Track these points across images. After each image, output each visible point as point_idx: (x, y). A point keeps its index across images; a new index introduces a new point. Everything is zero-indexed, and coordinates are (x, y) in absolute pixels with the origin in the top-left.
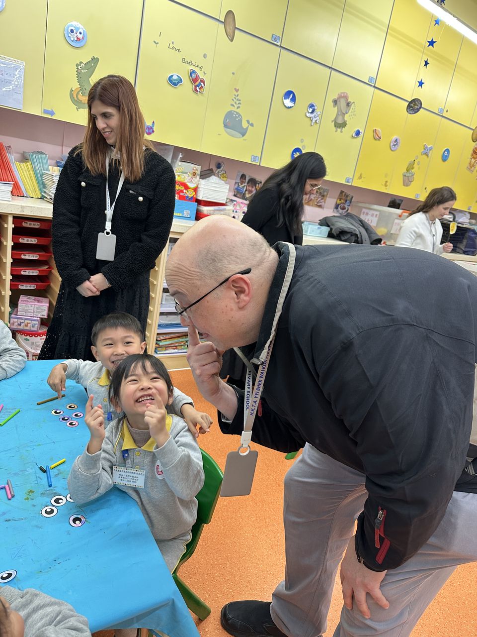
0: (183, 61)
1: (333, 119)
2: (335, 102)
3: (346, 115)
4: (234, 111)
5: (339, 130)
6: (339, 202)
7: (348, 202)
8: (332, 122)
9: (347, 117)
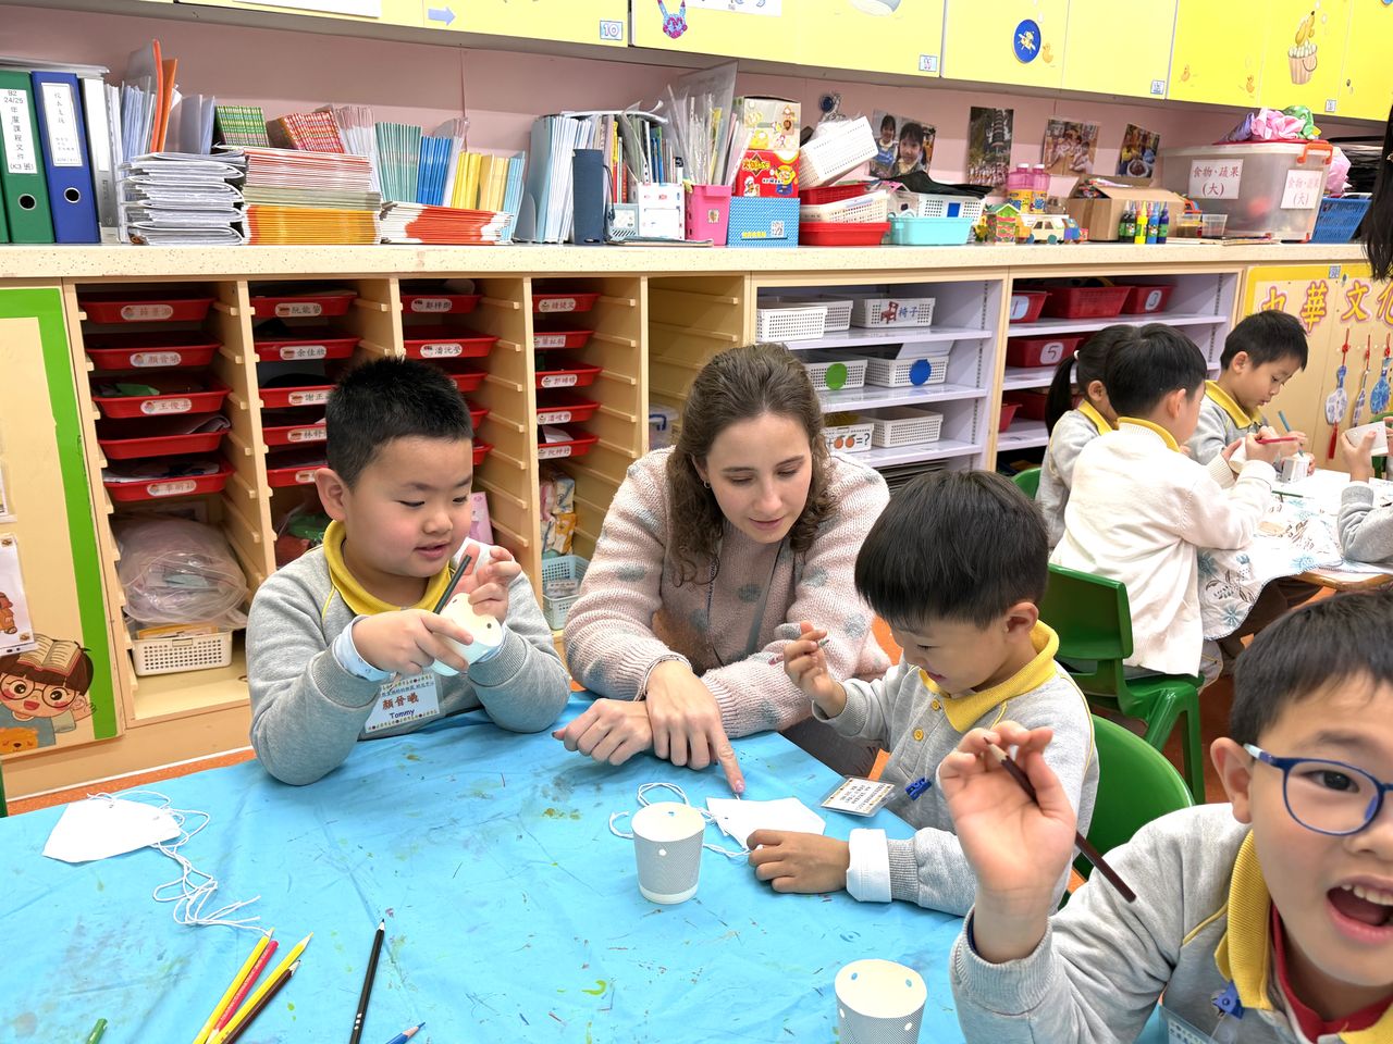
6: (1126, 156)
7: (1148, 152)
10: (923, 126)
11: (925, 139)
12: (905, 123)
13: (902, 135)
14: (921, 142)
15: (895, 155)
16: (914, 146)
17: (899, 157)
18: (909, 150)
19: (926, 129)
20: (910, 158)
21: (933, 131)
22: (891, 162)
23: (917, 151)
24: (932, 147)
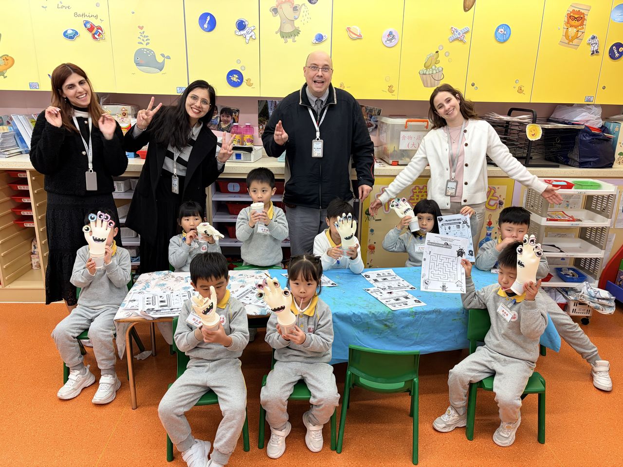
0: (76, 16)
1: (277, 29)
2: (275, 10)
3: (295, 21)
4: (144, 49)
5: (290, 40)
8: (277, 33)
9: (297, 23)
10: (232, 109)
11: (233, 114)
12: (222, 108)
13: (221, 113)
14: (232, 115)
15: (219, 120)
16: (228, 117)
17: (220, 121)
18: (225, 118)
19: (233, 110)
20: (226, 122)
21: (238, 111)
22: (216, 123)
23: (230, 119)
24: (238, 117)
